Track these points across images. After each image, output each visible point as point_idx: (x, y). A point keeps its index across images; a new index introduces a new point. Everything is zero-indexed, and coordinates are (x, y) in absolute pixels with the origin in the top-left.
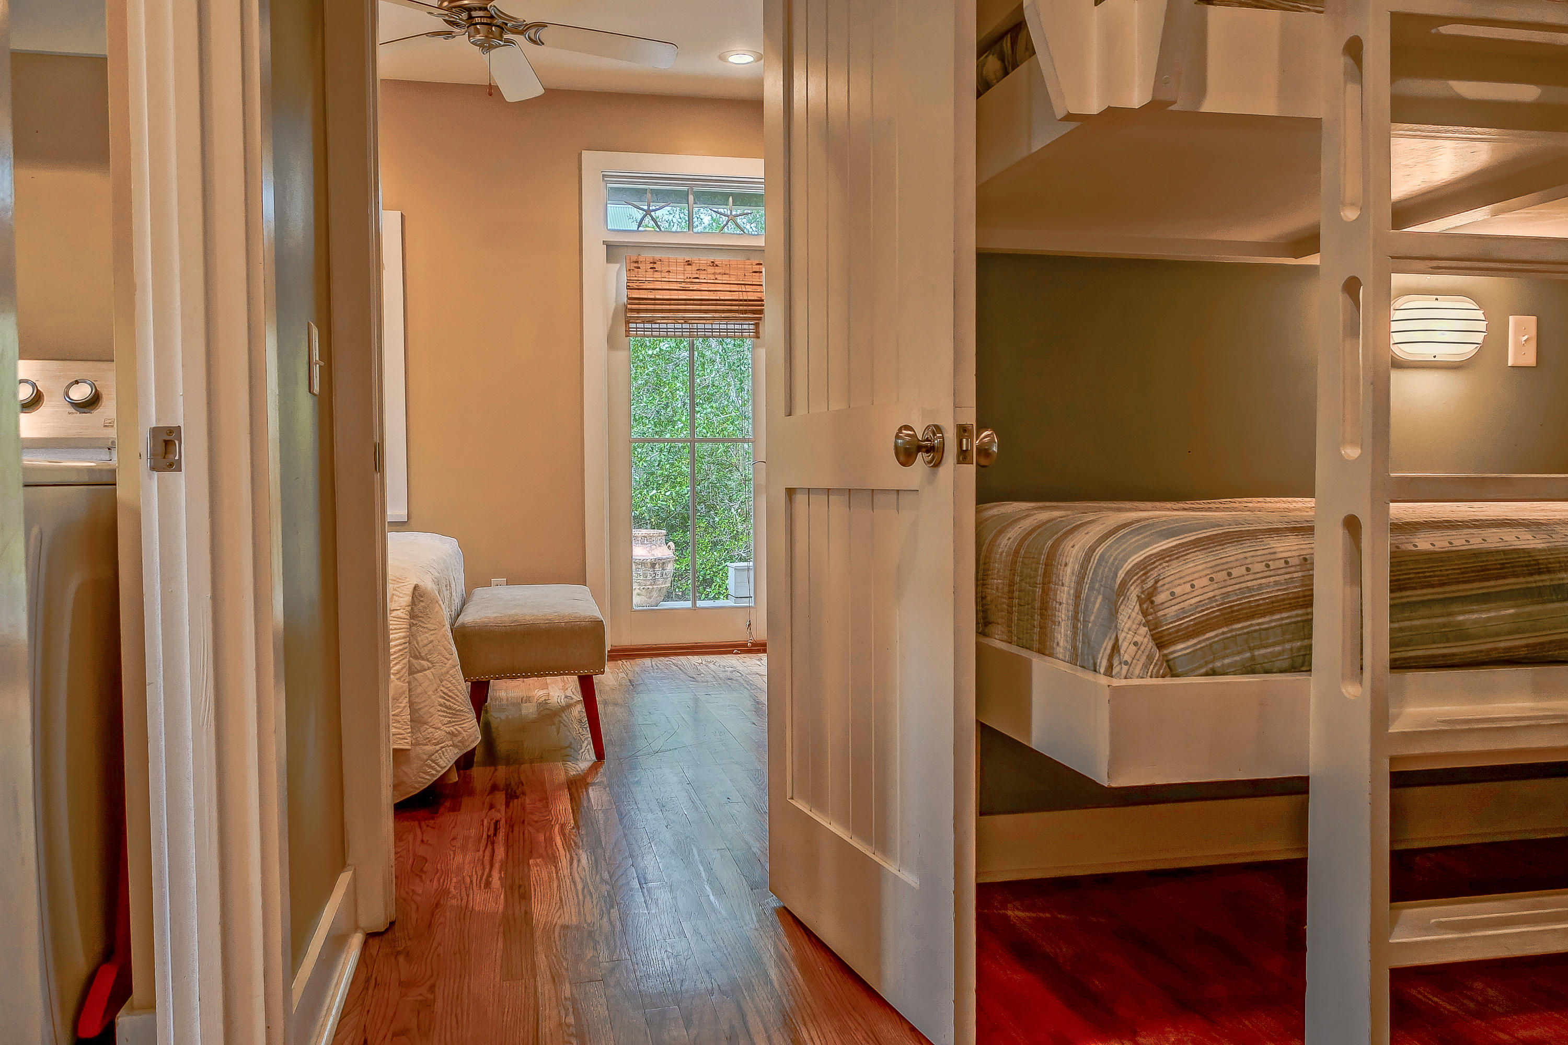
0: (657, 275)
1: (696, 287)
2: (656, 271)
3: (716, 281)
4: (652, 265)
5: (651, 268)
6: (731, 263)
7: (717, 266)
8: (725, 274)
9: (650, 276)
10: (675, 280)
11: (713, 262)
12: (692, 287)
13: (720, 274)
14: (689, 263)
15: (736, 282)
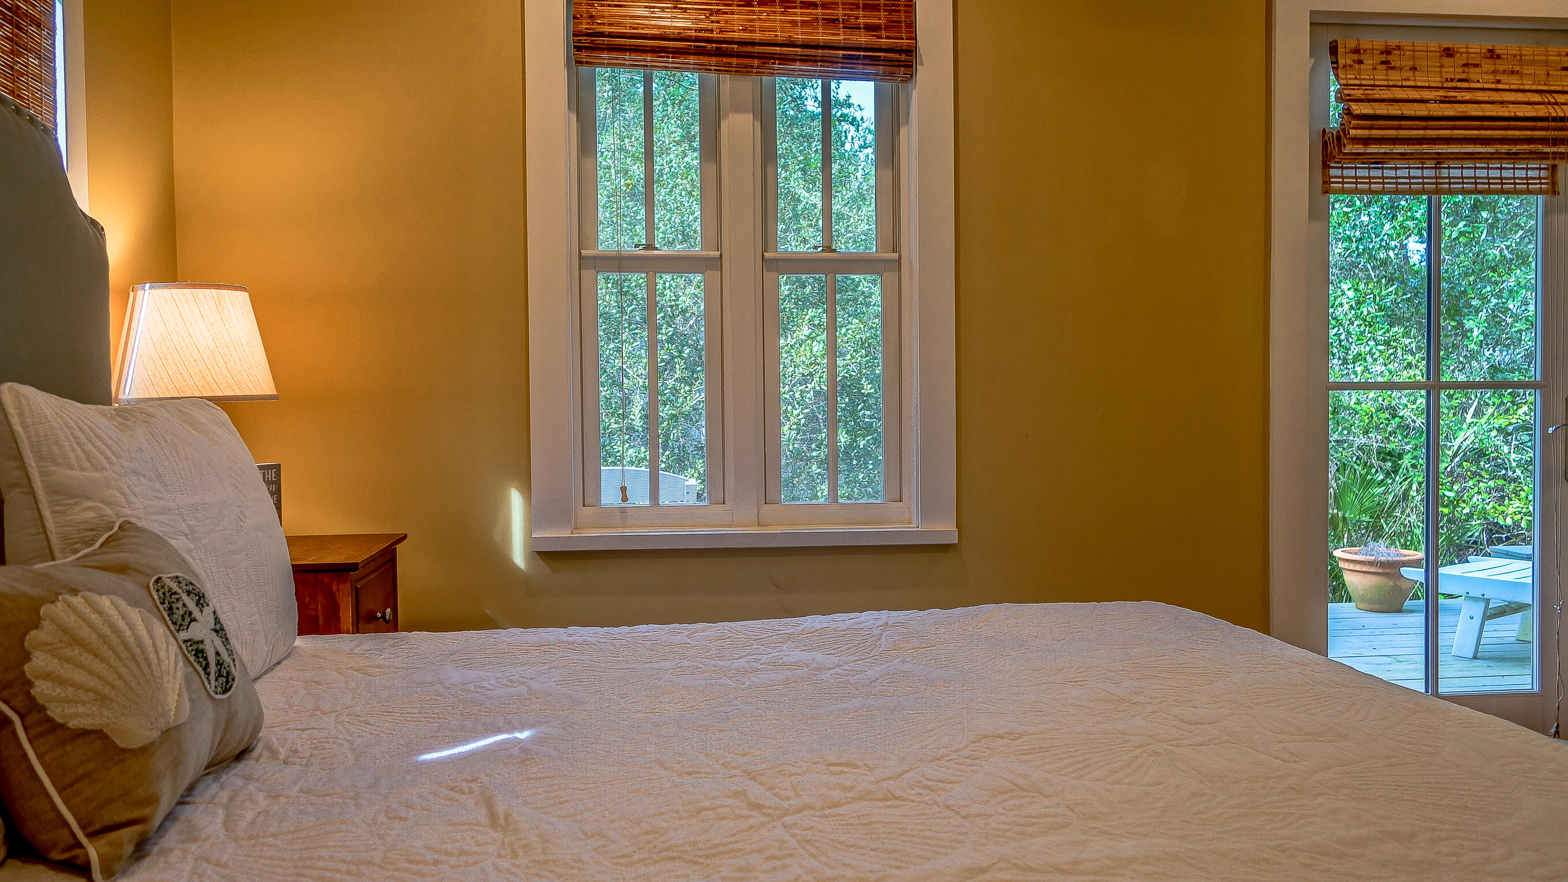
0: (1394, 76)
1: (1467, 96)
2: (1393, 68)
3: (1500, 86)
4: (1383, 58)
5: (1383, 63)
6: (1523, 53)
7: (1499, 57)
8: (1513, 72)
9: (1381, 77)
10: (1426, 84)
11: (1491, 51)
12: (1460, 95)
13: (1504, 72)
14: (1449, 53)
15: (1534, 87)
